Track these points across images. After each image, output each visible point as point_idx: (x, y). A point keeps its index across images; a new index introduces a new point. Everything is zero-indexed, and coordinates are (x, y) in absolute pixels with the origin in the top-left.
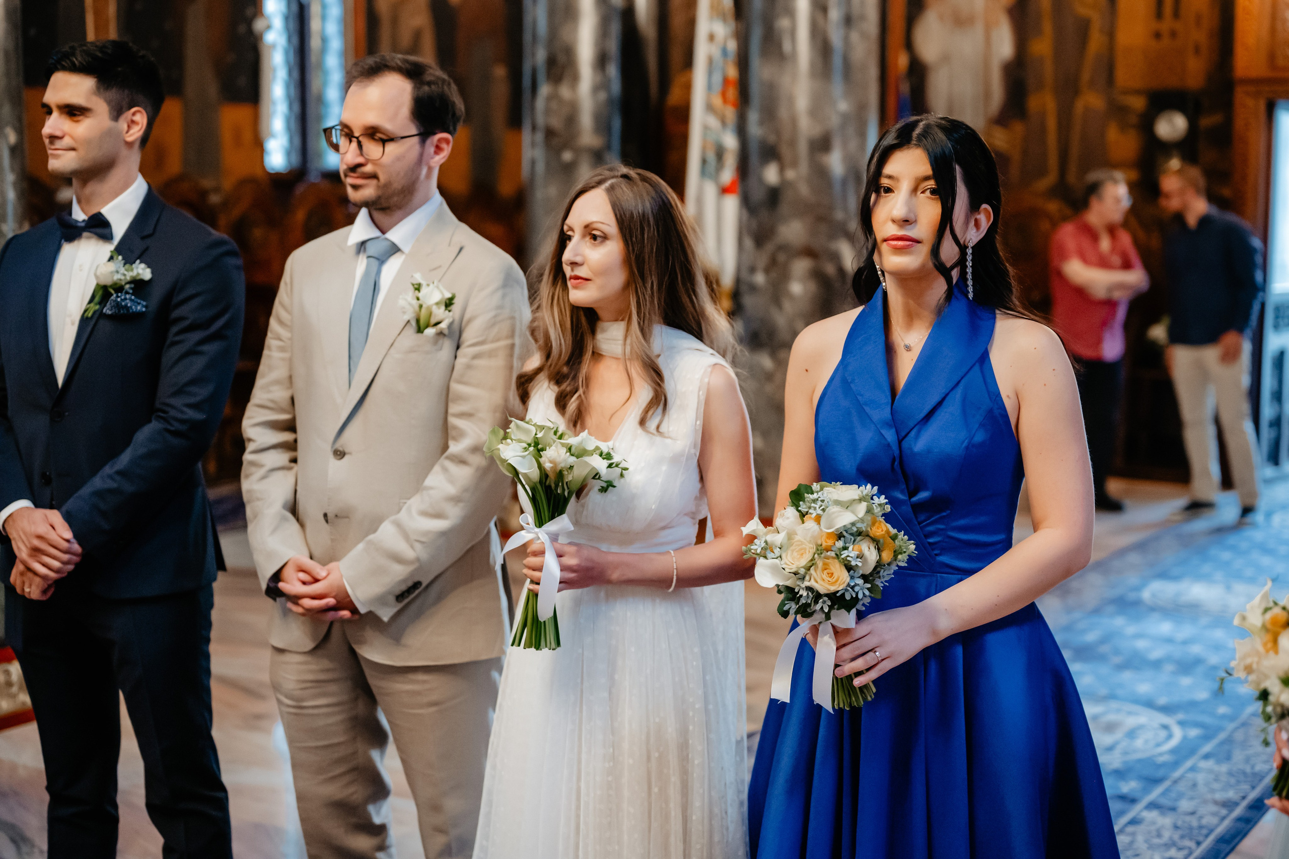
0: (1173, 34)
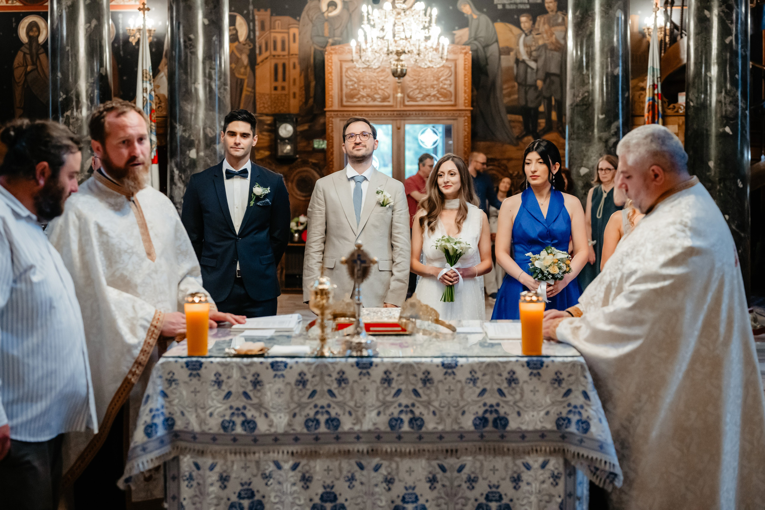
0: (283, 88)
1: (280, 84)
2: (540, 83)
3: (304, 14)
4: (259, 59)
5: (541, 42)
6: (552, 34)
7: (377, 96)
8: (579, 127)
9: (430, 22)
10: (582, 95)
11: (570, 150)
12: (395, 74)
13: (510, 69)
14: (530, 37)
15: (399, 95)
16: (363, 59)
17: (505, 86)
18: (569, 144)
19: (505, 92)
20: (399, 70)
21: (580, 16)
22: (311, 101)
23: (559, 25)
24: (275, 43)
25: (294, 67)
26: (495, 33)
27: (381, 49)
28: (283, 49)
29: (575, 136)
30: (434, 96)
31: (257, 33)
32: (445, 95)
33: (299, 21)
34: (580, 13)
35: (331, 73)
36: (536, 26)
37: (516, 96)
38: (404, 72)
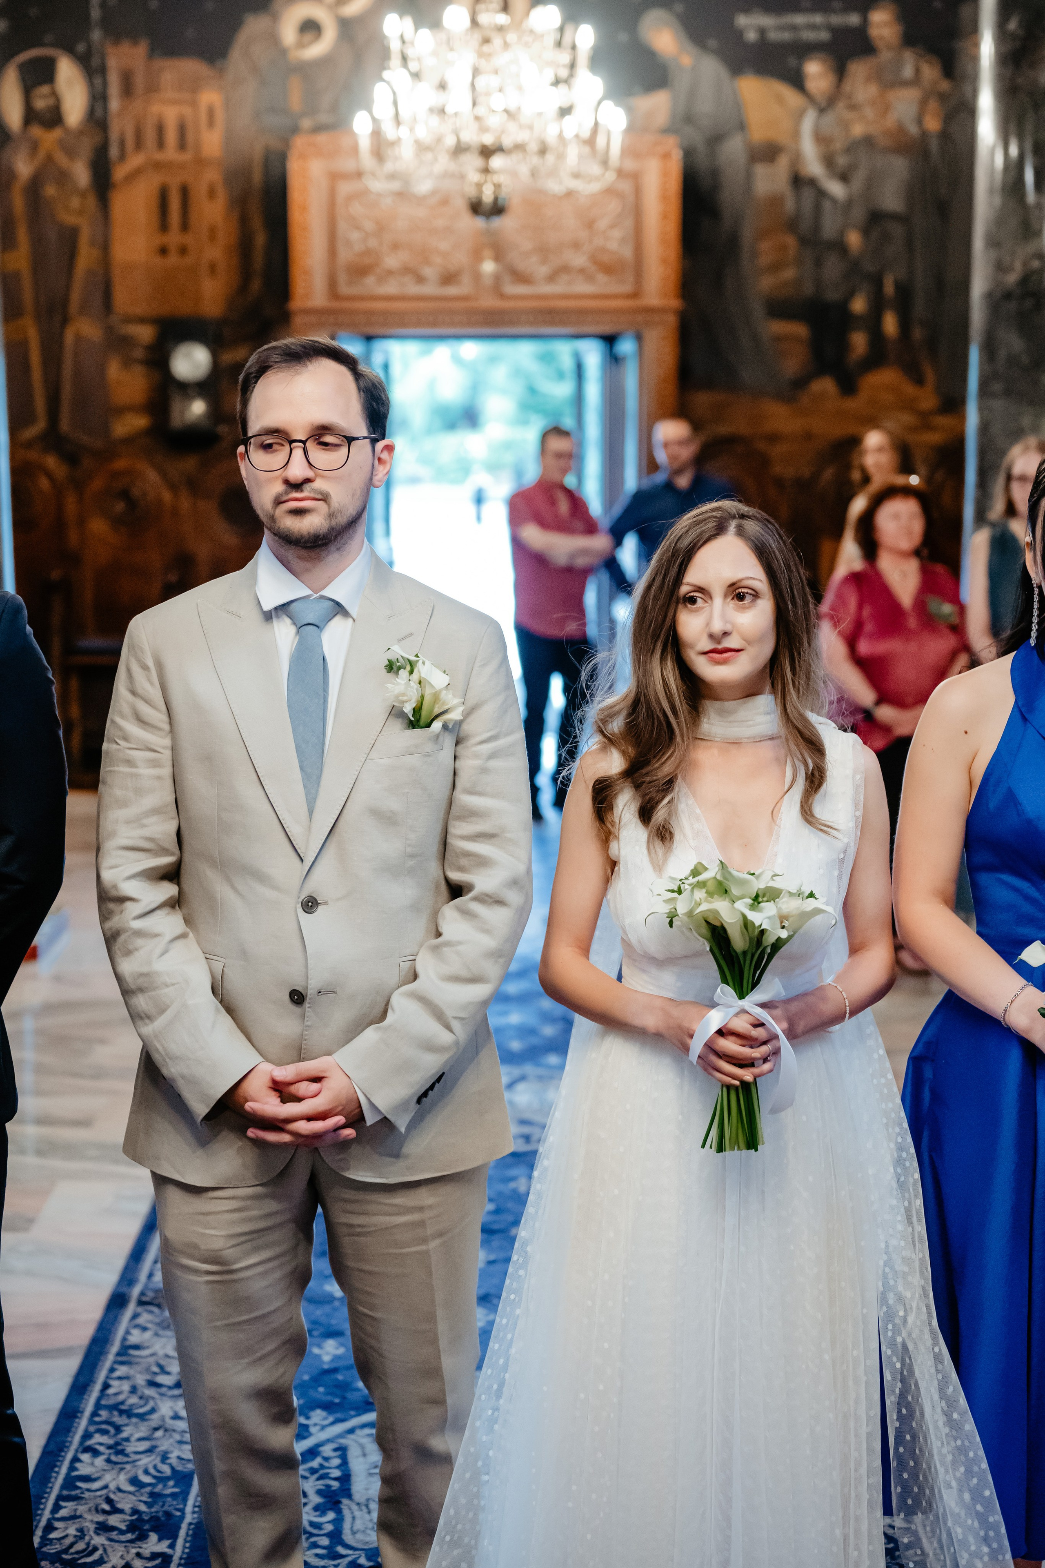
0: (183, 250)
1: (174, 238)
2: (854, 239)
3: (236, 53)
4: (119, 173)
5: (858, 130)
6: (886, 109)
7: (428, 272)
8: (1012, 361)
9: (572, 66)
10: (1025, 264)
11: (984, 429)
12: (476, 208)
13: (776, 201)
14: (829, 118)
15: (488, 267)
16: (389, 167)
17: (765, 246)
18: (981, 409)
19: (765, 260)
20: (488, 196)
21: (1021, 33)
22: (256, 285)
23: (905, 84)
24: (160, 130)
25: (212, 193)
26: (738, 107)
27: (439, 140)
28: (182, 145)
29: (997, 387)
30: (582, 271)
31: (114, 104)
32: (609, 269)
33: (222, 71)
34: (1020, 25)
35: (304, 209)
36: (847, 87)
37: (789, 273)
38: (500, 202)
